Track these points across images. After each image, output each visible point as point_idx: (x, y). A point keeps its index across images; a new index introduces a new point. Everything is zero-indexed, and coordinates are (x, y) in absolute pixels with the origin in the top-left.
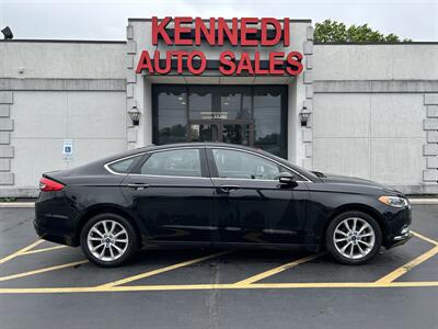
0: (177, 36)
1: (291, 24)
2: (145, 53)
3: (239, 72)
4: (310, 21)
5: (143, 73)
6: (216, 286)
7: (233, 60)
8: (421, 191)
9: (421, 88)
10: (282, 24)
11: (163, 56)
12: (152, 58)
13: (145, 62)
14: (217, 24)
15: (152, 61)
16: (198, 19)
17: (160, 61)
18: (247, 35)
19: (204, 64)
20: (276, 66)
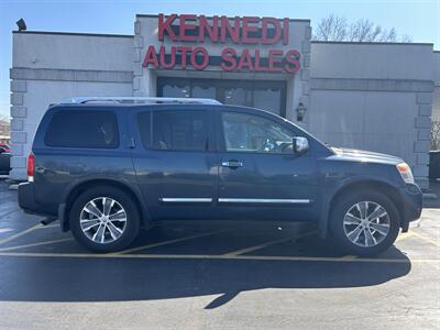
0: (182, 32)
1: (290, 24)
2: (152, 48)
3: (239, 68)
4: (309, 21)
5: (150, 67)
7: (235, 57)
10: (282, 23)
11: (168, 50)
12: (158, 52)
13: (151, 57)
14: (220, 22)
15: (158, 56)
16: (202, 17)
17: (166, 56)
18: (249, 33)
19: (207, 60)
20: (275, 63)
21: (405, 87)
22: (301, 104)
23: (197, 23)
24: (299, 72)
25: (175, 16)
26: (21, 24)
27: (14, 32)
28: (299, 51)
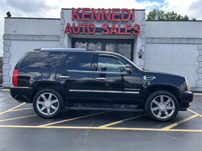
0: (83, 16)
1: (135, 11)
2: (68, 24)
3: (111, 33)
4: (144, 10)
5: (68, 33)
6: (90, 128)
7: (108, 28)
9: (197, 42)
10: (131, 11)
11: (76, 25)
12: (71, 26)
13: (68, 28)
14: (101, 11)
15: (72, 28)
16: (93, 9)
17: (75, 28)
18: (115, 16)
19: (95, 29)
20: (128, 30)
21: (192, 41)
22: (141, 50)
23: (90, 12)
24: (140, 34)
25: (79, 9)
26: (9, 14)
27: (5, 18)
28: (140, 25)
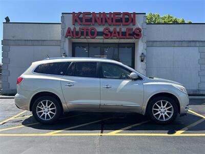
0: (84, 20)
1: (136, 15)
2: (69, 28)
3: (112, 37)
5: (68, 37)
7: (109, 31)
8: (198, 93)
9: (198, 44)
10: (132, 15)
11: (77, 29)
12: (72, 30)
13: (69, 33)
14: (102, 15)
16: (94, 13)
17: (76, 32)
18: (116, 20)
19: (96, 33)
20: (129, 34)
21: (193, 44)
22: (142, 54)
23: (91, 16)
24: (141, 38)
25: (80, 13)
27: (4, 23)
28: (141, 28)
